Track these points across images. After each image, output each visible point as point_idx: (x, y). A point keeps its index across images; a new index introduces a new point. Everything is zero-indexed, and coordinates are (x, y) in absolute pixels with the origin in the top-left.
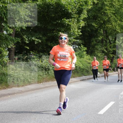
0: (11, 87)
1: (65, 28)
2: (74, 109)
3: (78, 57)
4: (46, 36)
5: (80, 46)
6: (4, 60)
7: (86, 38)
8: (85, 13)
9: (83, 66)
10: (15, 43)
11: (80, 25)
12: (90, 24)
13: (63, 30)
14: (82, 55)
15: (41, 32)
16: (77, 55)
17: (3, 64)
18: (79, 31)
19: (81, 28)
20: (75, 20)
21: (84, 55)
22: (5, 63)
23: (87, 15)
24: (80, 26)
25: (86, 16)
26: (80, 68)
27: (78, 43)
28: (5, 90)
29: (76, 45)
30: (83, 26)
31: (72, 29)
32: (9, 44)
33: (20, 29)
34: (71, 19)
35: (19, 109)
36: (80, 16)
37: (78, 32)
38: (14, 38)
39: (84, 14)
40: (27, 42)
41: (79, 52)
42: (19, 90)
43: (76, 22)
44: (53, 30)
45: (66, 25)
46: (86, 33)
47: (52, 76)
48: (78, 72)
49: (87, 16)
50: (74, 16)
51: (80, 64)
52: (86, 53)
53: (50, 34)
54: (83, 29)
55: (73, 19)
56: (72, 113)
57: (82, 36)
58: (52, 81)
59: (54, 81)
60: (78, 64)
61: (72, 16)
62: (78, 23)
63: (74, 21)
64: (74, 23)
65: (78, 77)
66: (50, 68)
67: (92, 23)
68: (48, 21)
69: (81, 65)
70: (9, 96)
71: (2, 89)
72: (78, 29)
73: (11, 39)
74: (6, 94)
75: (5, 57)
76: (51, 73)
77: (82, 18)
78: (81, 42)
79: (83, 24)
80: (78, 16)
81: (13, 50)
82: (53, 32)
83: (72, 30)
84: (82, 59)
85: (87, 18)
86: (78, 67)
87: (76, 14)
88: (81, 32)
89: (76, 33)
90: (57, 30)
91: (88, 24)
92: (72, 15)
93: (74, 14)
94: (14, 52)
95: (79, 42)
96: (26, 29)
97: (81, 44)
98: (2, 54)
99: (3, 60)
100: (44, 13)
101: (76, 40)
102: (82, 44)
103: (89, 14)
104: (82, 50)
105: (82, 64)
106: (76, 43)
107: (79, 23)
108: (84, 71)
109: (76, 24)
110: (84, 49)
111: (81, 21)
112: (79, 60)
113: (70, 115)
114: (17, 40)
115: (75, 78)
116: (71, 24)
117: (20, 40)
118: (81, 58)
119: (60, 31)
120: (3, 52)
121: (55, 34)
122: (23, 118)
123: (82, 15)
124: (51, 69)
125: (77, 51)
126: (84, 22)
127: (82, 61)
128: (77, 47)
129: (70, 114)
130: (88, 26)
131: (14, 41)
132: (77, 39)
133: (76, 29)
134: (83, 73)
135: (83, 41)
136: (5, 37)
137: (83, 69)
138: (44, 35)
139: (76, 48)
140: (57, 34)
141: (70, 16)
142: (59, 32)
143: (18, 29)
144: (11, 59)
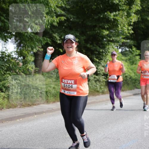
0: (38, 104)
1: (110, 24)
2: (123, 133)
3: (128, 63)
4: (85, 35)
5: (132, 48)
6: (29, 68)
7: (140, 38)
8: (138, 3)
9: (135, 76)
10: (43, 45)
11: (131, 19)
12: (145, 18)
13: (108, 27)
14: (134, 60)
15: (79, 30)
16: (128, 61)
17: (27, 72)
18: (130, 28)
19: (132, 23)
20: (124, 14)
21: (136, 60)
22: (30, 71)
23: (141, 6)
24: (131, 22)
25: (139, 8)
26: (132, 78)
27: (128, 44)
28: (30, 107)
29: (126, 47)
30: (135, 21)
31: (121, 25)
32: (34, 47)
33: (50, 25)
34: (118, 11)
35: (49, 133)
36: (131, 7)
37: (128, 30)
38: (41, 38)
39: (136, 5)
40: (59, 42)
41: (130, 57)
42: (49, 108)
43: (126, 16)
44: (95, 26)
45: (112, 20)
46: (139, 31)
47: (93, 89)
48: (128, 84)
49: (141, 8)
50: (122, 8)
51: (131, 73)
52: (139, 58)
53: (90, 32)
54: (136, 25)
55: (121, 12)
56: (120, 139)
57: (134, 35)
58: (93, 95)
59: (95, 96)
60: (128, 73)
61: (120, 8)
62: (128, 18)
63: (122, 14)
64: (123, 17)
65: (129, 90)
66: (91, 79)
67: (147, 17)
68: (88, 15)
69: (133, 75)
70: (35, 116)
71: (26, 107)
72: (128, 26)
73: (37, 40)
74: (31, 113)
75: (30, 64)
76: (91, 84)
77: (134, 10)
78: (133, 43)
79: (136, 18)
80: (128, 7)
81: (40, 53)
82: (95, 29)
83: (120, 27)
84: (134, 66)
85: (141, 11)
86: (129, 77)
87: (126, 5)
88: (133, 29)
89: (125, 31)
90: (100, 27)
91: (141, 19)
92: (120, 6)
93: (123, 5)
94: (42, 56)
95: (130, 43)
96: (57, 26)
97: (132, 46)
98: (26, 59)
99: (27, 68)
100: (82, 4)
101: (125, 40)
102: (134, 46)
103: (143, 5)
104: (134, 54)
105: (134, 73)
106: (126, 44)
107: (130, 18)
108: (136, 82)
109: (126, 18)
110: (136, 52)
111: (132, 14)
112: (130, 67)
113: (117, 142)
114: (45, 41)
115: (124, 92)
116: (119, 18)
117: (50, 41)
118: (132, 64)
119: (104, 28)
120: (27, 56)
121: (97, 32)
122: (54, 145)
123: (133, 6)
124: (93, 80)
125: (127, 55)
126: (137, 16)
127: (133, 68)
128: (128, 49)
129: (118, 140)
130: (142, 21)
131: (42, 42)
132: (127, 39)
133: (125, 25)
134: (135, 86)
135: (136, 42)
136: (30, 36)
137: (136, 80)
138: (82, 33)
139: (126, 51)
140: (100, 32)
141: (117, 8)
142: (102, 30)
143: (46, 26)
144: (38, 66)
